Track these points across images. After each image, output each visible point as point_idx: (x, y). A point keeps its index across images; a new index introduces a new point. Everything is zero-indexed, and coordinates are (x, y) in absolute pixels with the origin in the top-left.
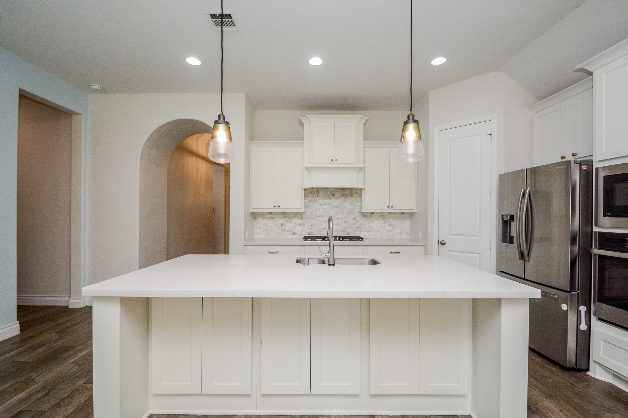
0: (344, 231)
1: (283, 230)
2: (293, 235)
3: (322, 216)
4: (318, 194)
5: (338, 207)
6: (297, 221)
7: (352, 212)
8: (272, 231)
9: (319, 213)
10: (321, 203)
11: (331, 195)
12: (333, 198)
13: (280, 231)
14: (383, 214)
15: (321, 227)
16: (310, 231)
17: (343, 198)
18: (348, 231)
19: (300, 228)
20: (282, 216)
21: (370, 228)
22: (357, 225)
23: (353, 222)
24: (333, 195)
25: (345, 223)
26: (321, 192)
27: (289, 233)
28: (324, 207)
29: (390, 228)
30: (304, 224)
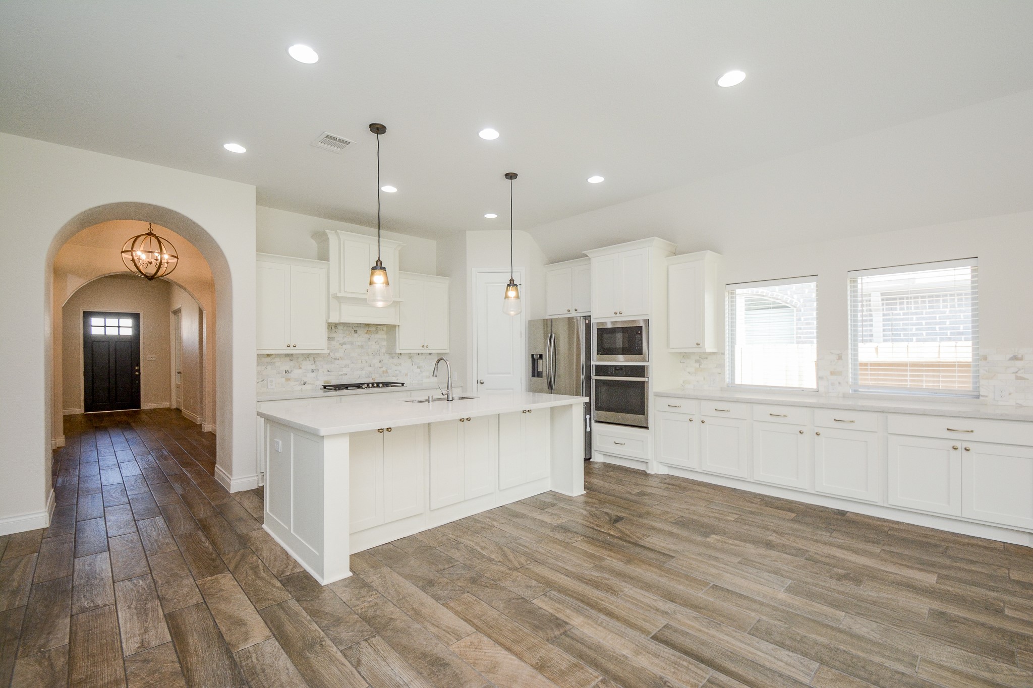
0: (368, 377)
1: (288, 380)
2: (304, 386)
3: (342, 358)
4: (336, 330)
5: (362, 347)
6: (308, 365)
7: (378, 353)
8: (271, 381)
9: (338, 355)
10: (340, 342)
11: (353, 332)
12: (356, 335)
13: (284, 380)
14: (412, 355)
15: (341, 373)
16: (326, 378)
17: (367, 336)
18: (373, 376)
19: (313, 375)
20: (288, 359)
21: (397, 372)
22: (384, 369)
23: (380, 365)
24: (356, 332)
25: (370, 366)
26: (340, 328)
27: (297, 383)
28: (345, 347)
29: (419, 370)
30: (318, 370)
